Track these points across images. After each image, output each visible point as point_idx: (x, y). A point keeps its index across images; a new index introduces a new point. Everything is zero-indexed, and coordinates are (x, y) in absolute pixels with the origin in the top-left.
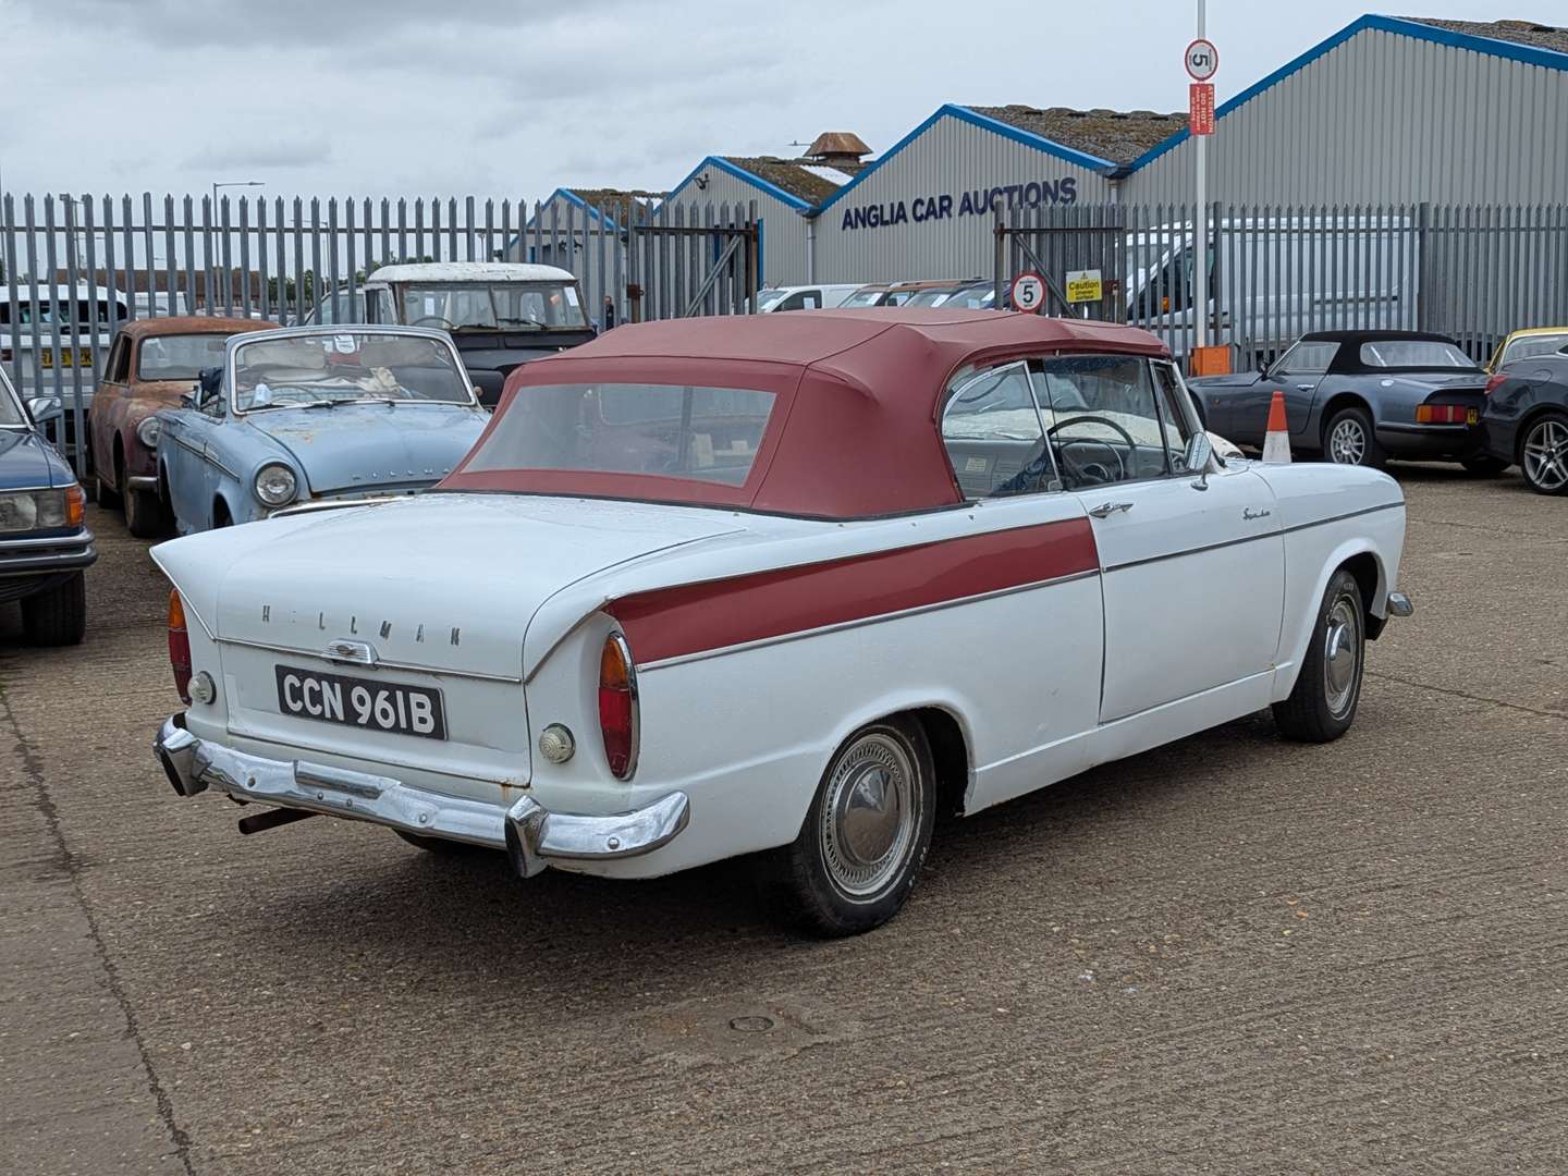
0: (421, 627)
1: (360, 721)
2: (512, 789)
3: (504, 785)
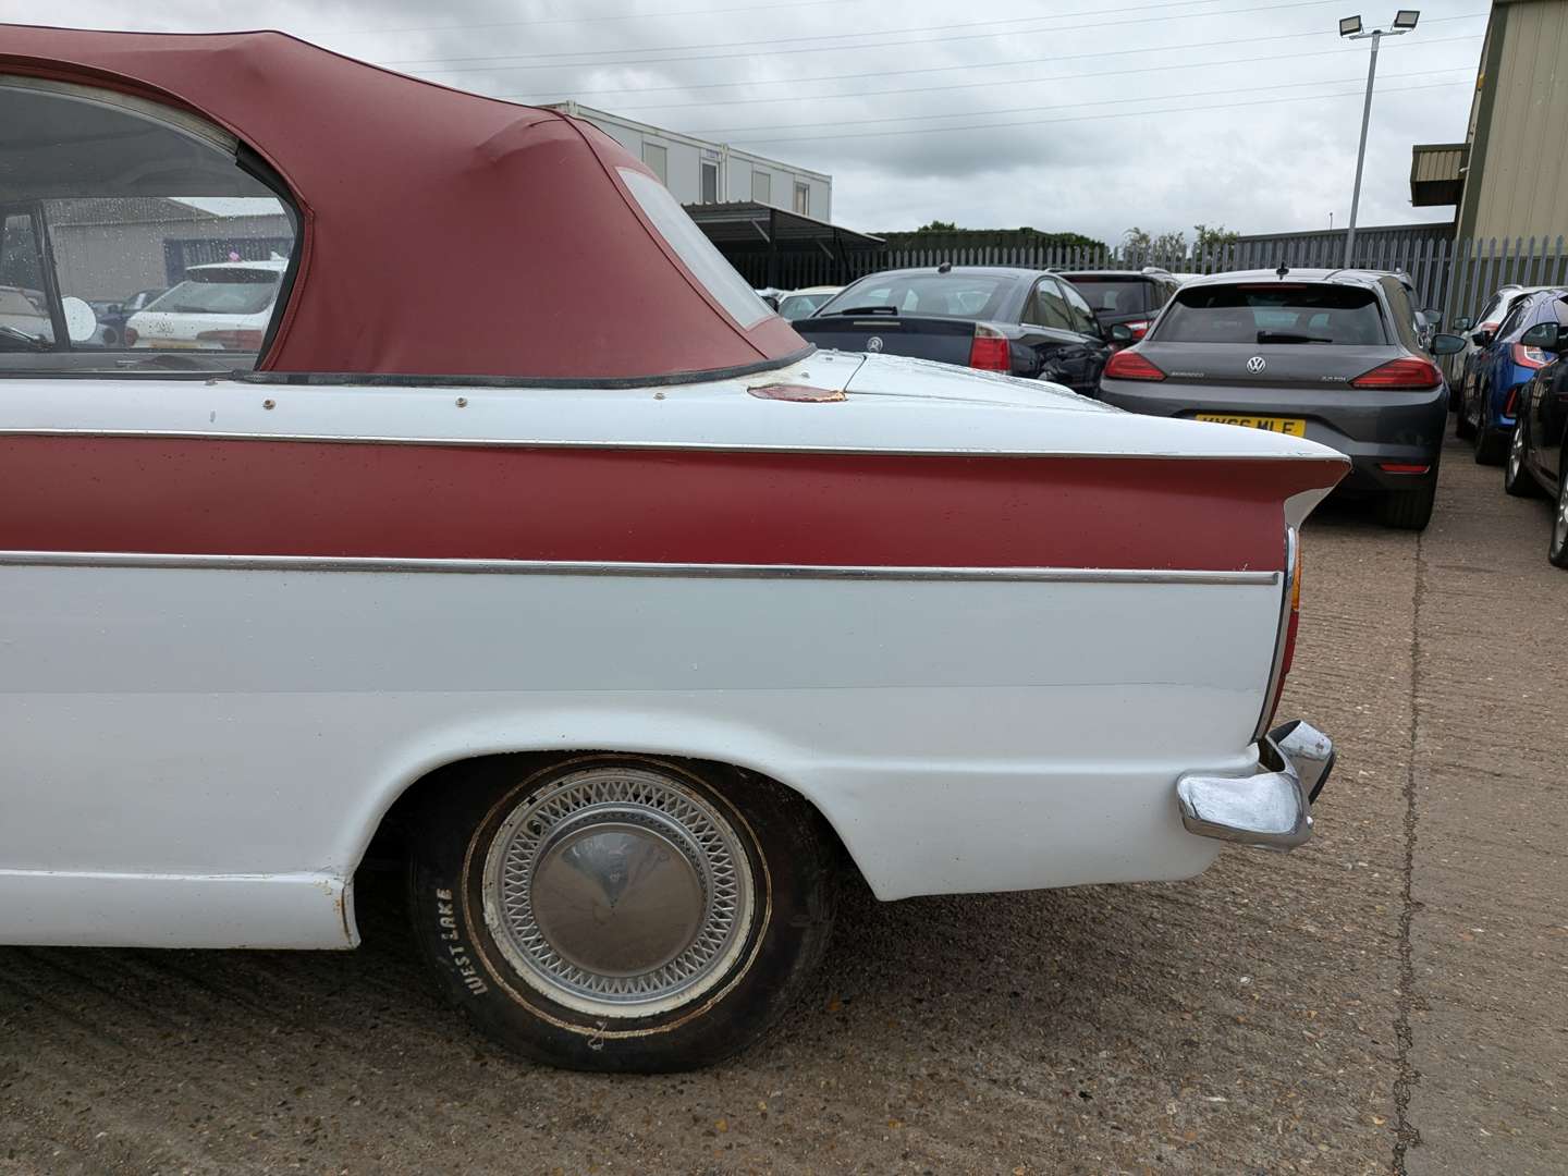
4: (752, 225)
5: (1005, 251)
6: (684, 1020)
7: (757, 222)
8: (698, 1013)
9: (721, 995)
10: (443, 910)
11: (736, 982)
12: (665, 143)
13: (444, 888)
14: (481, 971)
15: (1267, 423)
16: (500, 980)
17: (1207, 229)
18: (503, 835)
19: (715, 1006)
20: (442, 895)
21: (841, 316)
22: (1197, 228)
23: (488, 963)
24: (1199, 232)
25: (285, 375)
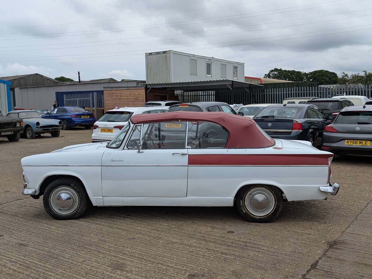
4: (227, 85)
5: (300, 88)
6: (267, 216)
7: (228, 84)
8: (269, 215)
9: (271, 213)
10: (241, 203)
11: (273, 211)
12: (195, 58)
13: (241, 200)
14: (245, 210)
15: (361, 142)
16: (247, 211)
17: (367, 72)
18: (247, 195)
19: (271, 214)
20: (241, 201)
21: (260, 118)
22: (364, 72)
23: (246, 209)
24: (364, 73)
25: (228, 148)
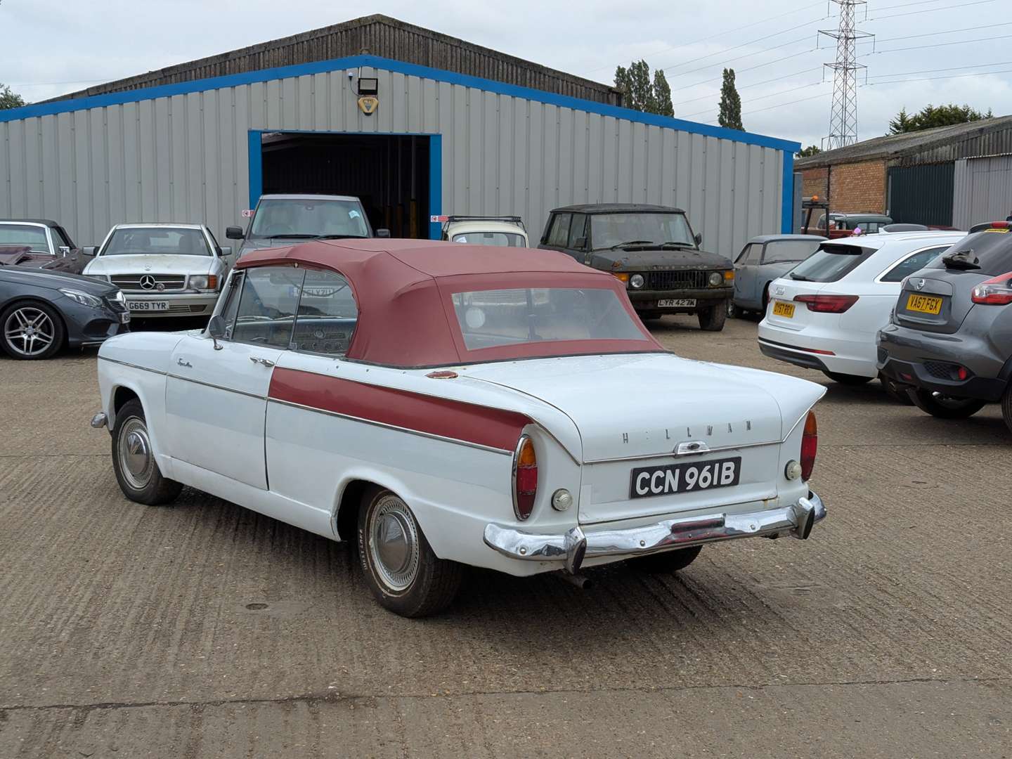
0: (729, 425)
1: (688, 488)
2: (769, 501)
3: (764, 500)
6: (404, 594)
8: (407, 592)
9: (411, 587)
10: (361, 537)
11: (414, 583)
13: (361, 528)
16: (370, 566)
18: (375, 515)
19: (410, 591)
20: (360, 531)
23: (368, 560)
